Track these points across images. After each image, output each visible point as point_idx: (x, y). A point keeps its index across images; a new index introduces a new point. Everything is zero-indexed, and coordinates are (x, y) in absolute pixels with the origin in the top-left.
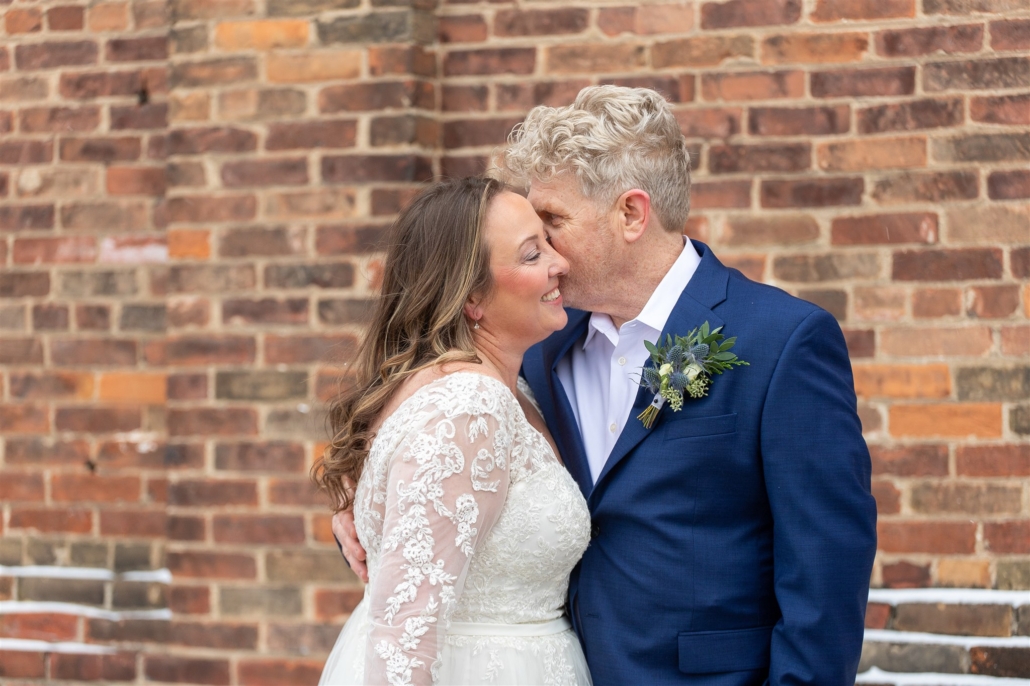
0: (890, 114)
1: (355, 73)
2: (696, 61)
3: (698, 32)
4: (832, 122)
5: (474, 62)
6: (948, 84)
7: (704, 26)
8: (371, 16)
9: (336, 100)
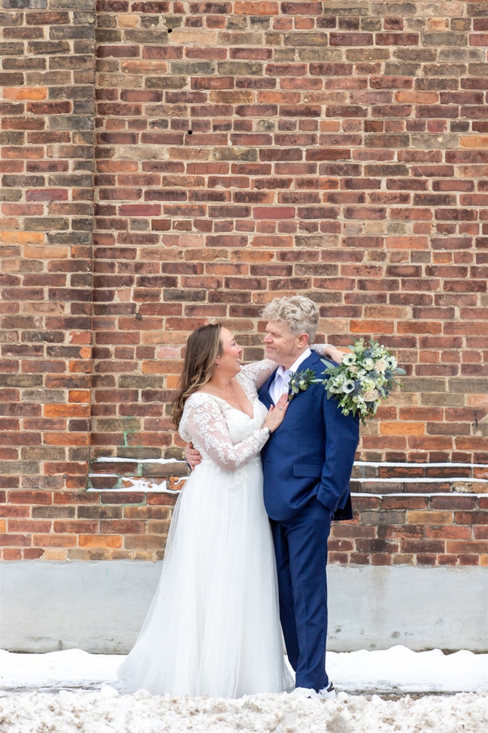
0: (282, 283)
1: (66, 256)
2: (204, 258)
3: (205, 247)
4: (259, 285)
5: (109, 253)
6: (305, 273)
7: (207, 245)
8: (73, 233)
9: (55, 266)
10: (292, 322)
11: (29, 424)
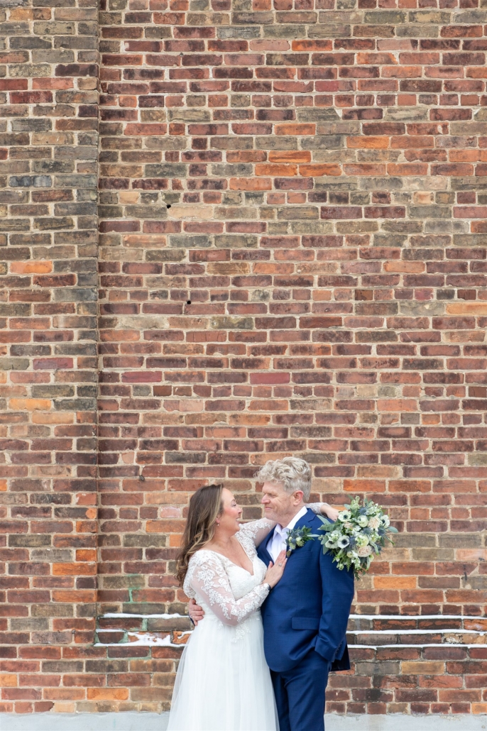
0: (278, 445)
1: (72, 421)
2: (203, 422)
3: (204, 411)
4: (257, 447)
5: (113, 418)
6: (300, 435)
7: (206, 409)
8: (78, 400)
9: (61, 431)
10: (286, 481)
11: (39, 582)
